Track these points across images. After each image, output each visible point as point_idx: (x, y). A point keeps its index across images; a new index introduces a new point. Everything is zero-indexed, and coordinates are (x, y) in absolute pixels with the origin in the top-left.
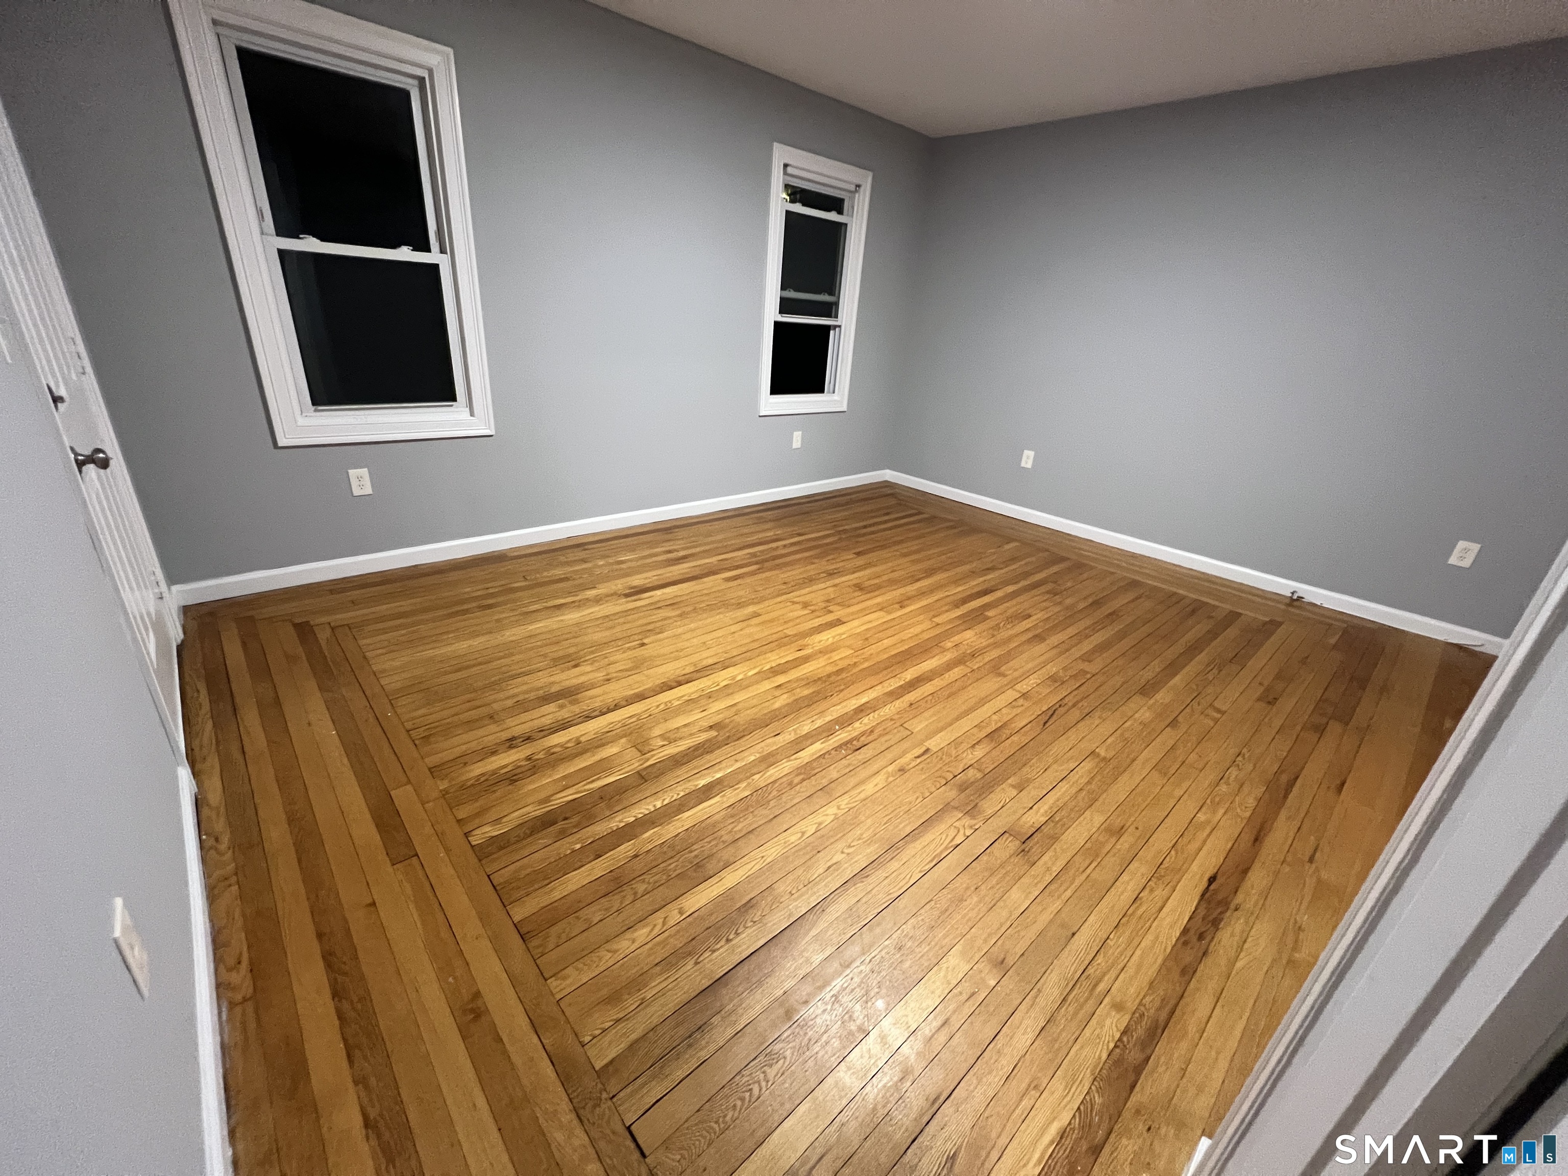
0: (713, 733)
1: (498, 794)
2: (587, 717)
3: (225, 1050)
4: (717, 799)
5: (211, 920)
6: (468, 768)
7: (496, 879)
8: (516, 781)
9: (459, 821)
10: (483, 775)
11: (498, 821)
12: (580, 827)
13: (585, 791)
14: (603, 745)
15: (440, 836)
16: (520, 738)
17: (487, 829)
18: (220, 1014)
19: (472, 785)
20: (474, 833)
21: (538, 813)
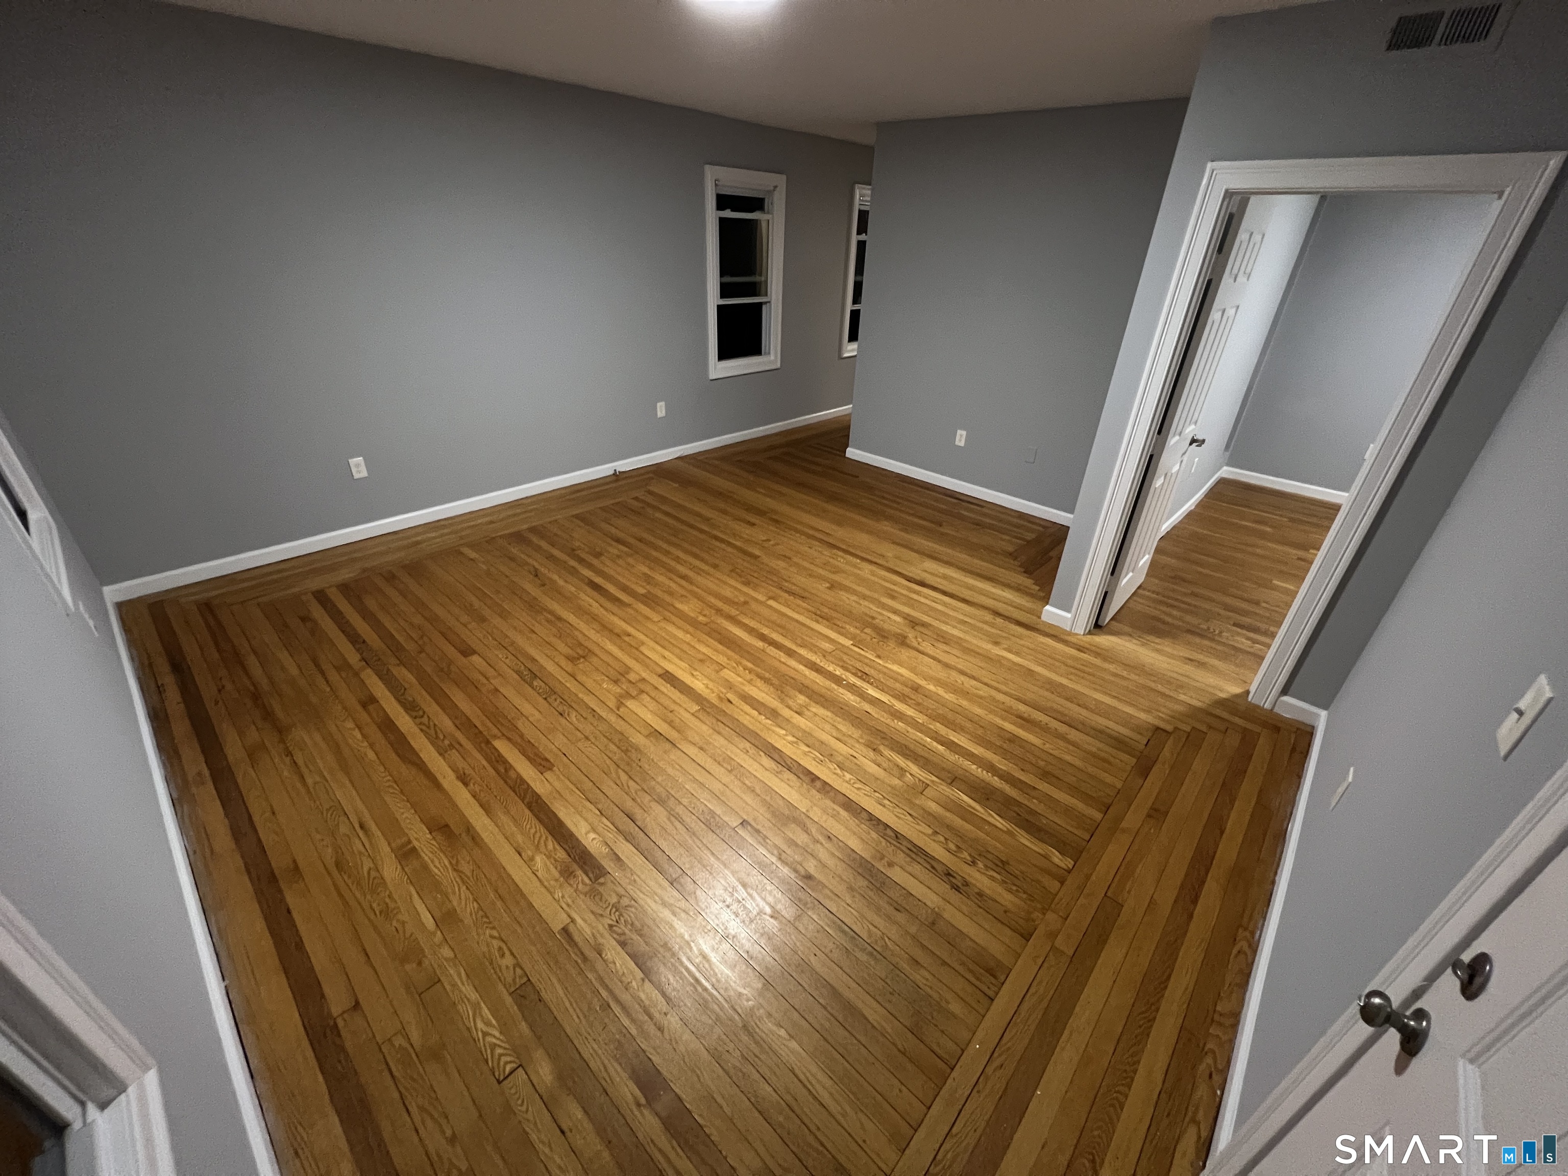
0: (882, 748)
1: (1022, 868)
2: (897, 837)
3: (1264, 916)
4: (952, 738)
5: (1243, 999)
6: (1010, 906)
7: (1087, 838)
8: (1002, 861)
9: (1062, 883)
10: (1010, 891)
11: (1046, 857)
12: (1019, 804)
13: (986, 811)
14: (930, 814)
15: (1081, 888)
16: (951, 882)
17: (1056, 860)
18: (1260, 936)
19: (1025, 892)
20: (1065, 867)
21: (1023, 832)
